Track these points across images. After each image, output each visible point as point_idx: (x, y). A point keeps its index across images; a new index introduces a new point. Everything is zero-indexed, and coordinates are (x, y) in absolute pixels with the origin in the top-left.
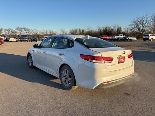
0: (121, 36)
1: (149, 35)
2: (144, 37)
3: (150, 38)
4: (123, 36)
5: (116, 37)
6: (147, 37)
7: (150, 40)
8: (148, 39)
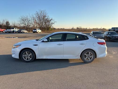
0: (16, 29)
1: (36, 29)
2: (34, 31)
3: (37, 31)
4: (17, 29)
5: (12, 30)
6: (36, 31)
7: (38, 33)
8: (36, 32)
